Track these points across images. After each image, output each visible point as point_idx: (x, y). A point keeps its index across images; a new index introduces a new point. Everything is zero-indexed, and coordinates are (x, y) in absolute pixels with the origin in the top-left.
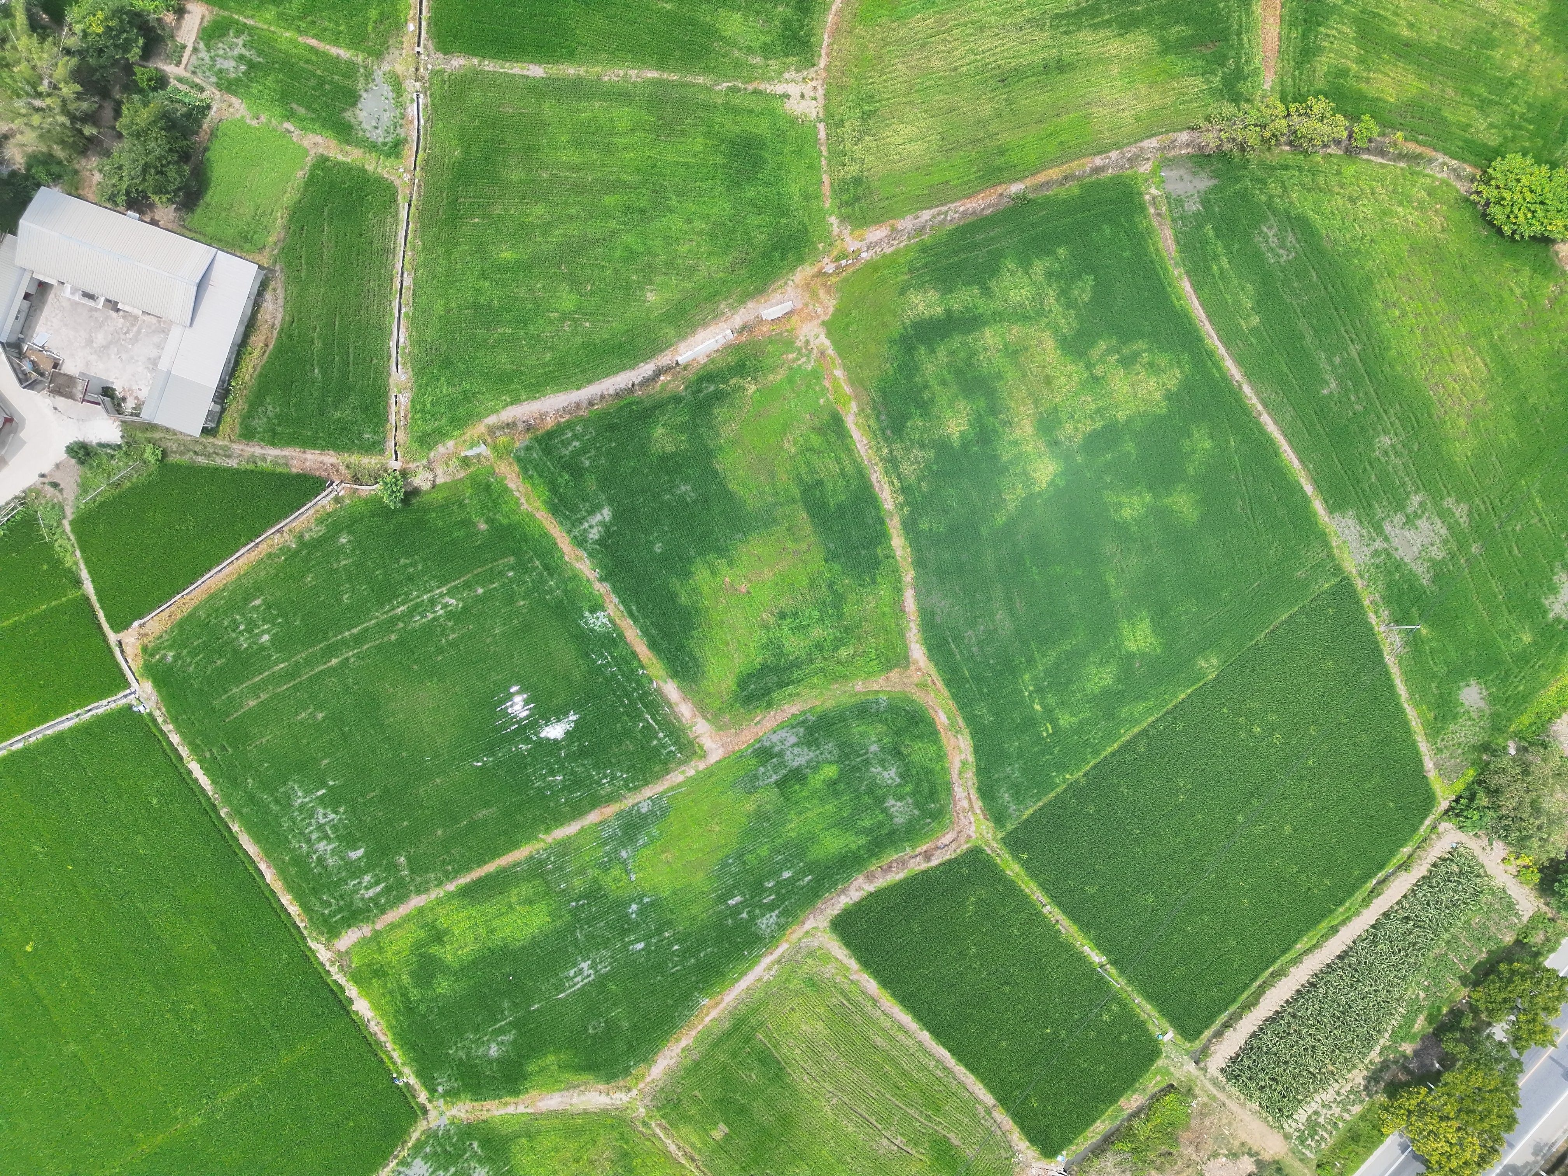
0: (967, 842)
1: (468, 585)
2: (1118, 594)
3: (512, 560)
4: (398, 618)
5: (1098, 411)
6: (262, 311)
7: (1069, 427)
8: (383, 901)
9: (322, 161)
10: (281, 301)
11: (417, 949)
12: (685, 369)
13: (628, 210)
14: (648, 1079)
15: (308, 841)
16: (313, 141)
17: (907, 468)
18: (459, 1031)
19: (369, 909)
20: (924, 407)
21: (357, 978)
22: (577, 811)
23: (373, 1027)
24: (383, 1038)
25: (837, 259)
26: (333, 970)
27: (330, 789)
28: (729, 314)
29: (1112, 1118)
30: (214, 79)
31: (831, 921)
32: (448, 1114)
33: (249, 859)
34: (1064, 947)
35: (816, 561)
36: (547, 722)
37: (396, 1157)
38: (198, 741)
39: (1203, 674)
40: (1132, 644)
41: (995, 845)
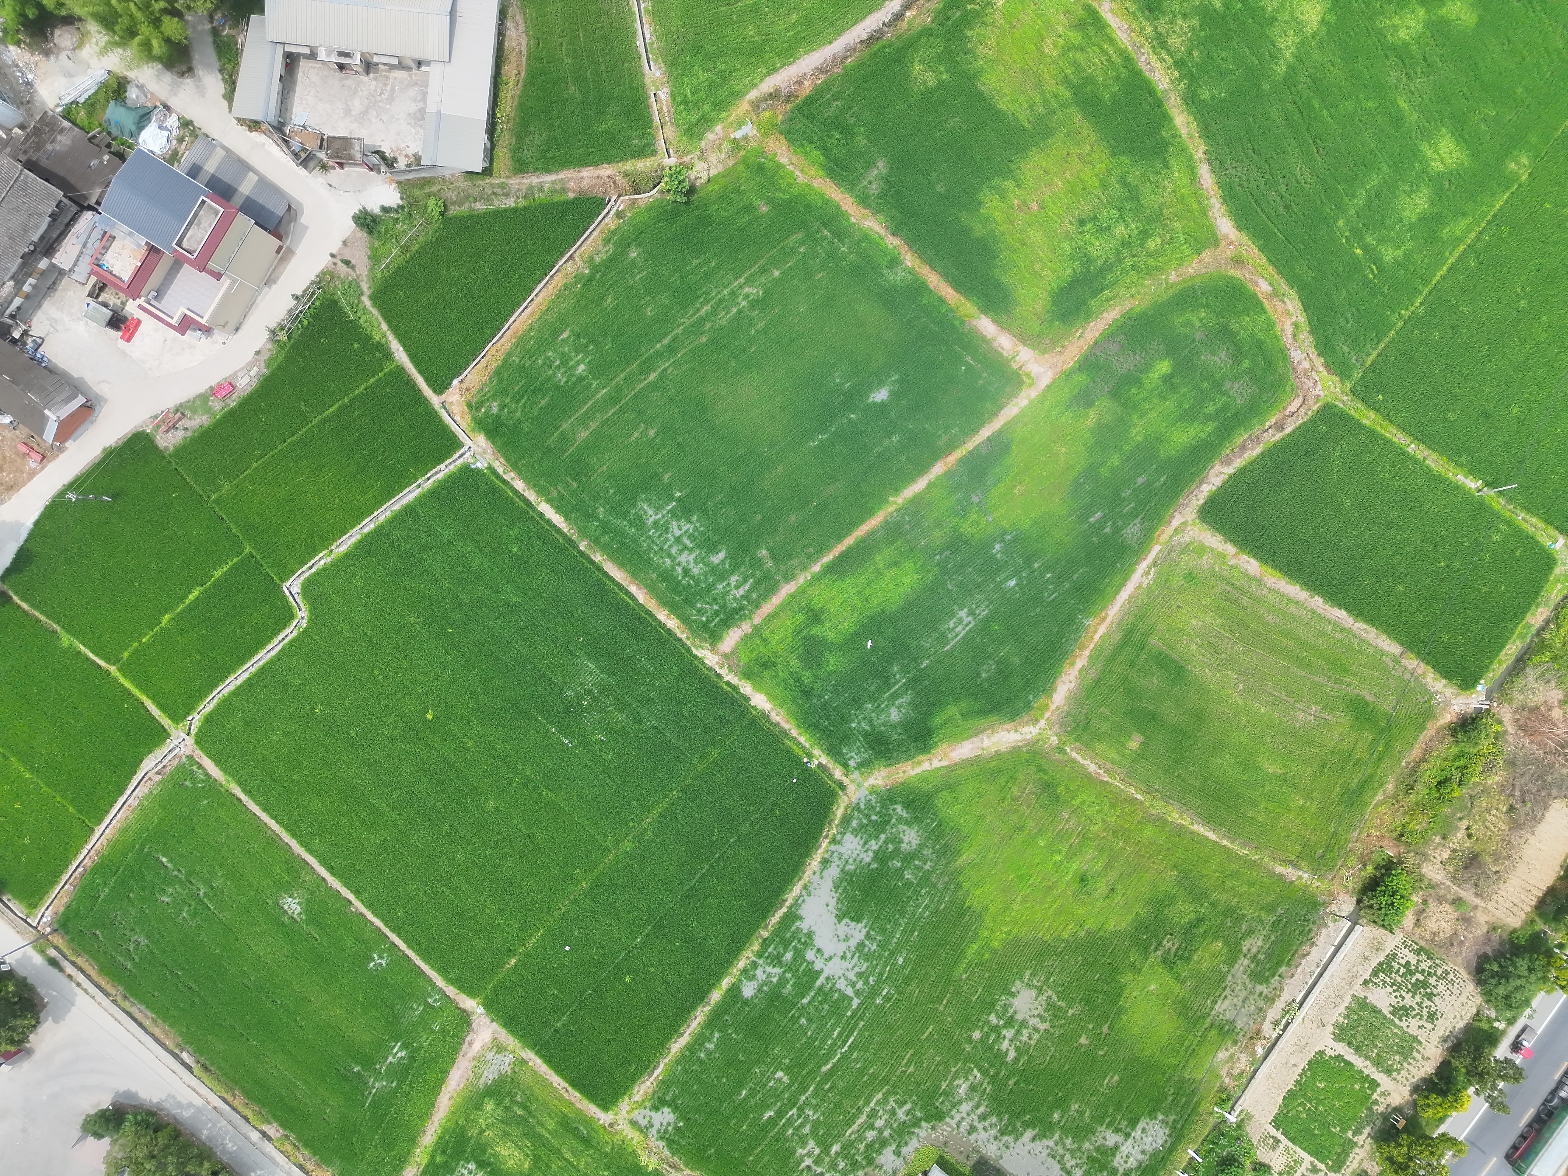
0: (1316, 403)
1: (763, 270)
2: (1413, 118)
3: (800, 235)
4: (704, 320)
6: (507, 39)
8: (754, 596)
10: (522, 27)
11: (799, 633)
14: (1053, 707)
15: (669, 556)
17: (1174, 41)
18: (857, 702)
19: (742, 608)
21: (747, 675)
22: (922, 468)
23: (775, 717)
24: (786, 726)
26: (723, 672)
27: (679, 500)
29: (1522, 637)
31: (1199, 511)
32: (866, 784)
33: (618, 584)
34: (1439, 479)
35: (1102, 159)
36: (871, 388)
37: (826, 837)
38: (542, 482)
39: (1515, 177)
40: (1439, 163)
41: (1345, 398)
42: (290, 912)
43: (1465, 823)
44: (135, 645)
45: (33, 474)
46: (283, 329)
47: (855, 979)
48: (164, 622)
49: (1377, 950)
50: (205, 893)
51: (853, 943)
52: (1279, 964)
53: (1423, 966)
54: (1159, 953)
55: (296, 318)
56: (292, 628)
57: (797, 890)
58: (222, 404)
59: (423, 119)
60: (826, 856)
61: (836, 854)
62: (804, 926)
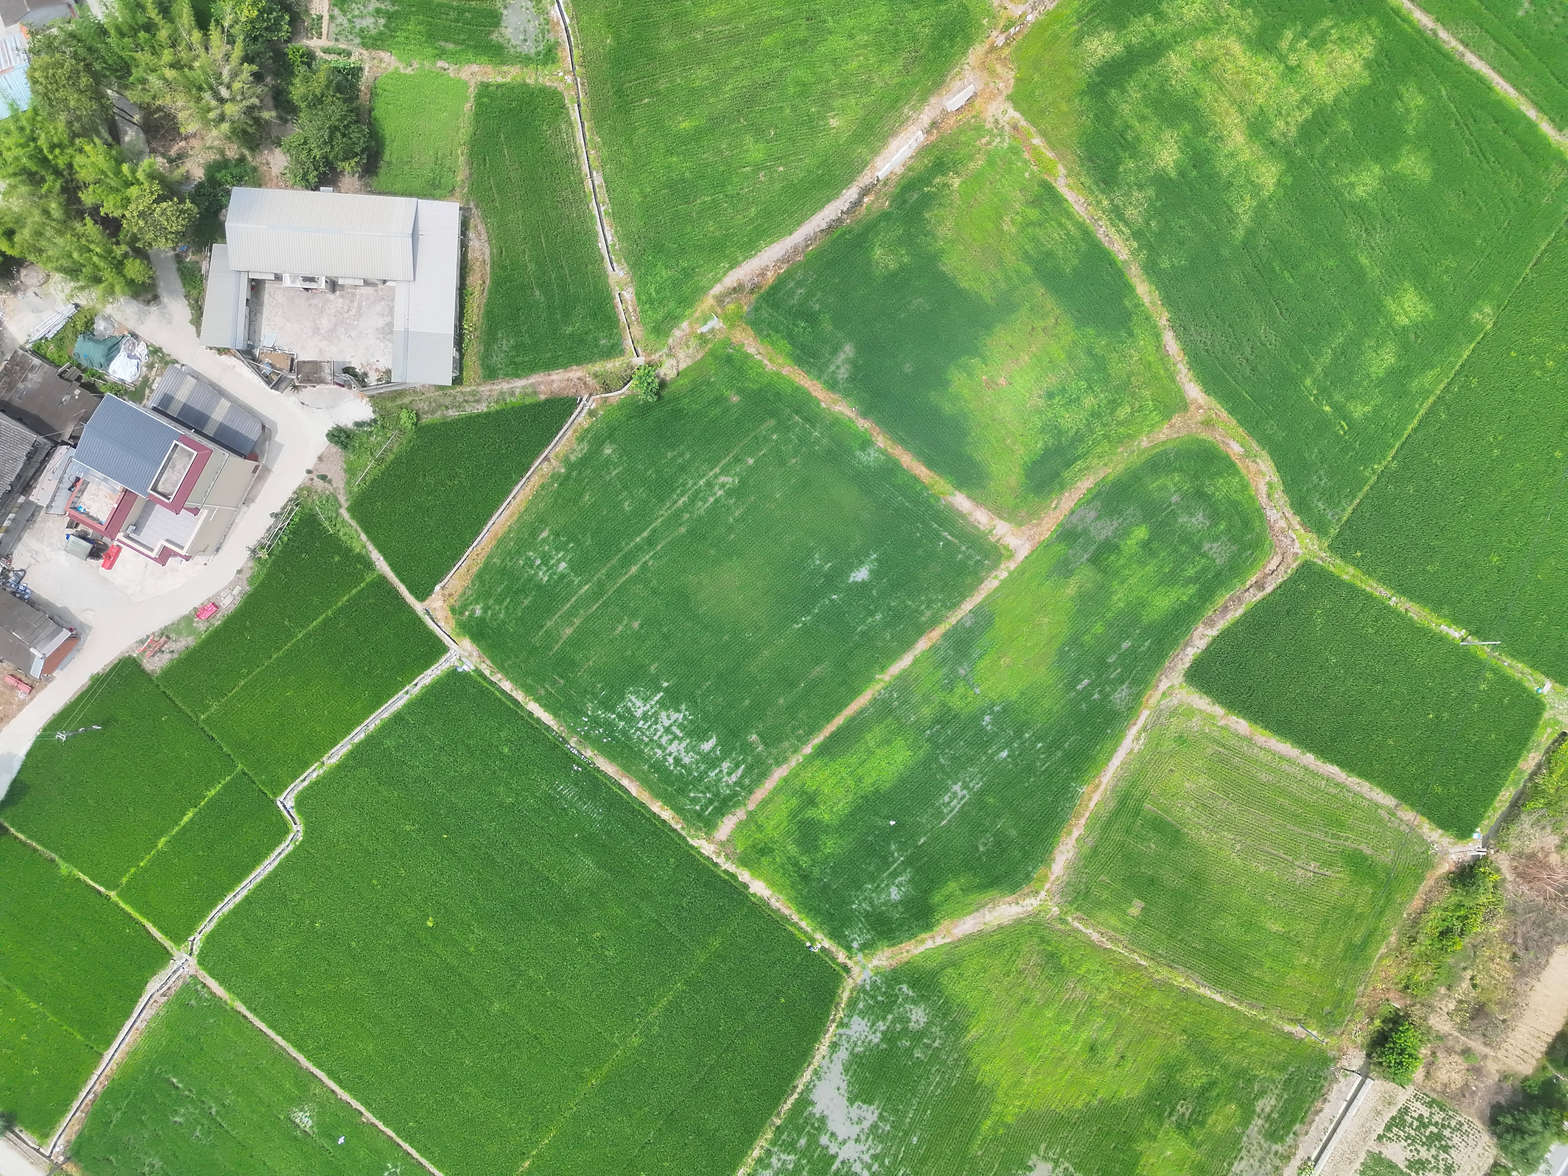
0: (1294, 561)
1: (737, 460)
2: (1374, 273)
3: (772, 422)
4: (683, 510)
5: (1305, 100)
6: (470, 250)
7: (1280, 124)
8: (747, 781)
9: (484, 87)
10: (484, 236)
11: (794, 817)
12: (885, 184)
13: (788, 46)
14: (1052, 878)
15: (660, 746)
16: (470, 71)
17: (1131, 213)
18: (856, 884)
19: (735, 794)
20: (1132, 148)
21: (744, 861)
22: (906, 644)
23: (775, 904)
24: (787, 912)
25: (1006, 28)
26: (721, 860)
27: (667, 690)
28: (915, 116)
29: (1515, 783)
30: (358, 40)
31: (1185, 675)
32: (870, 966)
33: (610, 778)
34: (1423, 632)
35: (1068, 332)
36: (851, 568)
37: (833, 1021)
38: (529, 681)
39: (1480, 326)
40: (1403, 317)
41: (1324, 555)
42: (302, 1126)
43: (1469, 973)
44: (133, 870)
45: (22, 705)
46: (263, 548)
47: (870, 1161)
48: (160, 846)
49: (1389, 1104)
50: (217, 1112)
51: (866, 1125)
52: (1293, 1122)
53: (1436, 1118)
54: (1173, 1119)
55: (276, 535)
56: (287, 842)
57: (807, 1076)
58: (206, 624)
59: (391, 332)
60: (834, 1039)
61: (844, 1037)
62: (817, 1110)
